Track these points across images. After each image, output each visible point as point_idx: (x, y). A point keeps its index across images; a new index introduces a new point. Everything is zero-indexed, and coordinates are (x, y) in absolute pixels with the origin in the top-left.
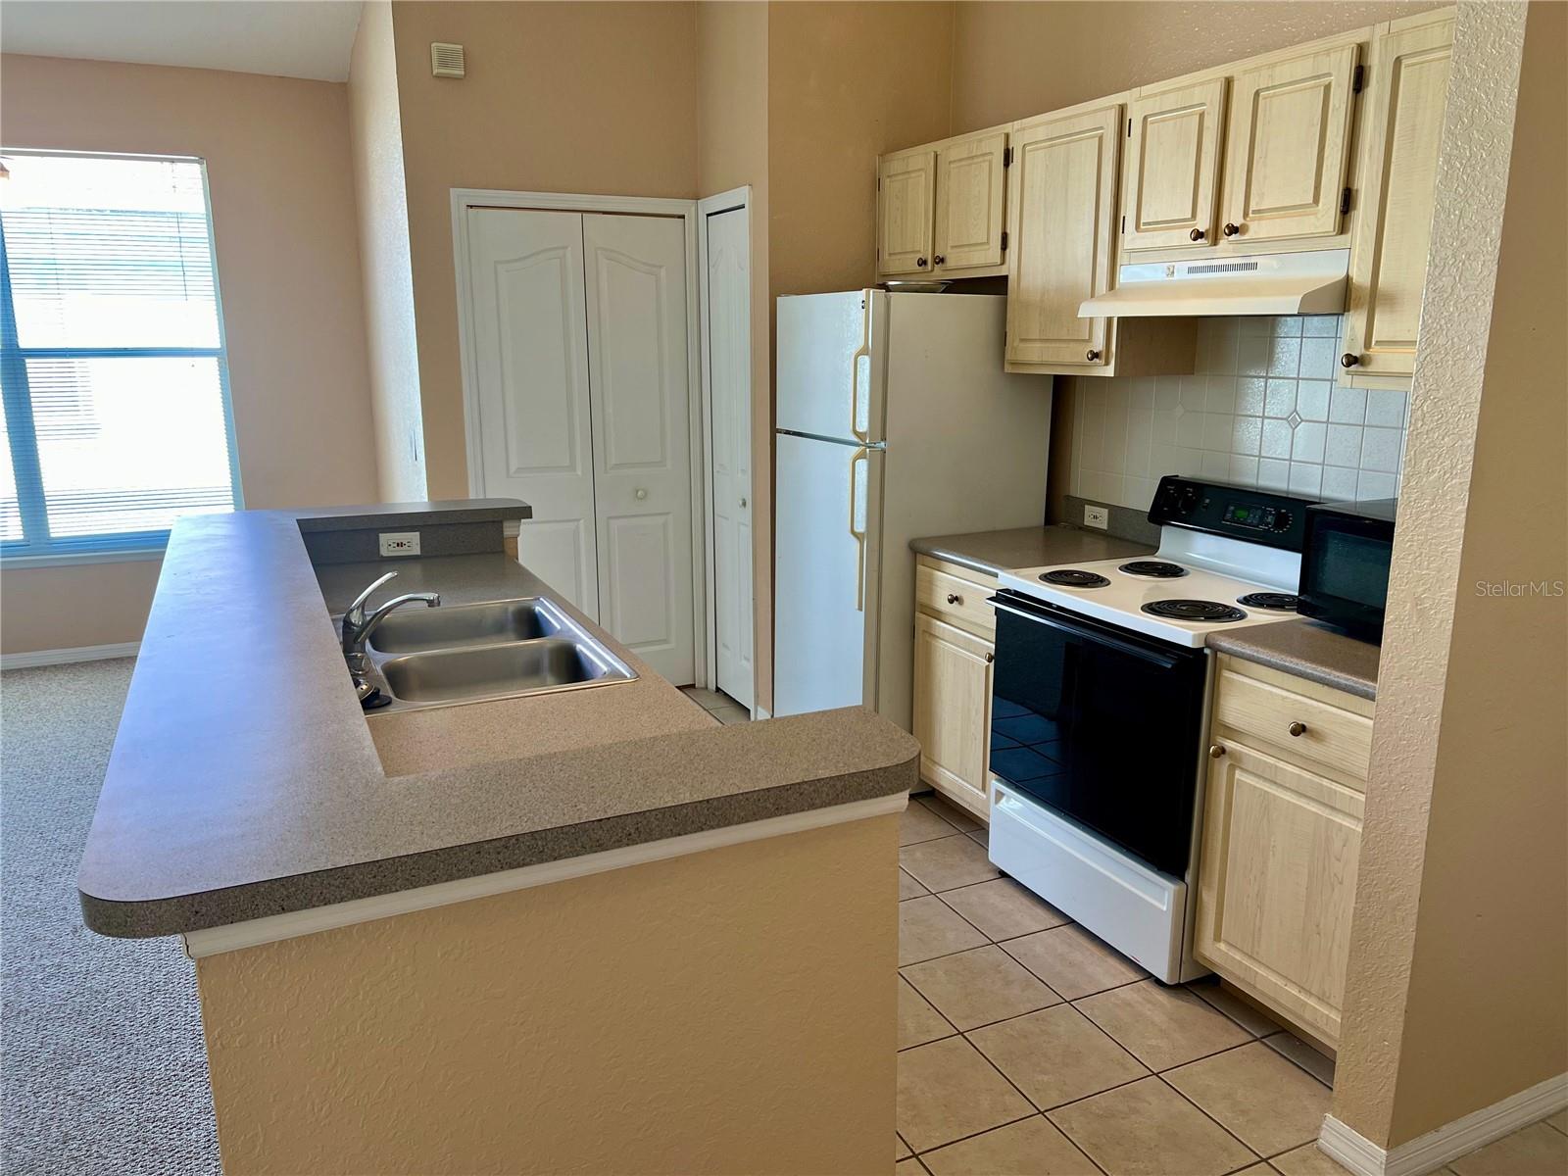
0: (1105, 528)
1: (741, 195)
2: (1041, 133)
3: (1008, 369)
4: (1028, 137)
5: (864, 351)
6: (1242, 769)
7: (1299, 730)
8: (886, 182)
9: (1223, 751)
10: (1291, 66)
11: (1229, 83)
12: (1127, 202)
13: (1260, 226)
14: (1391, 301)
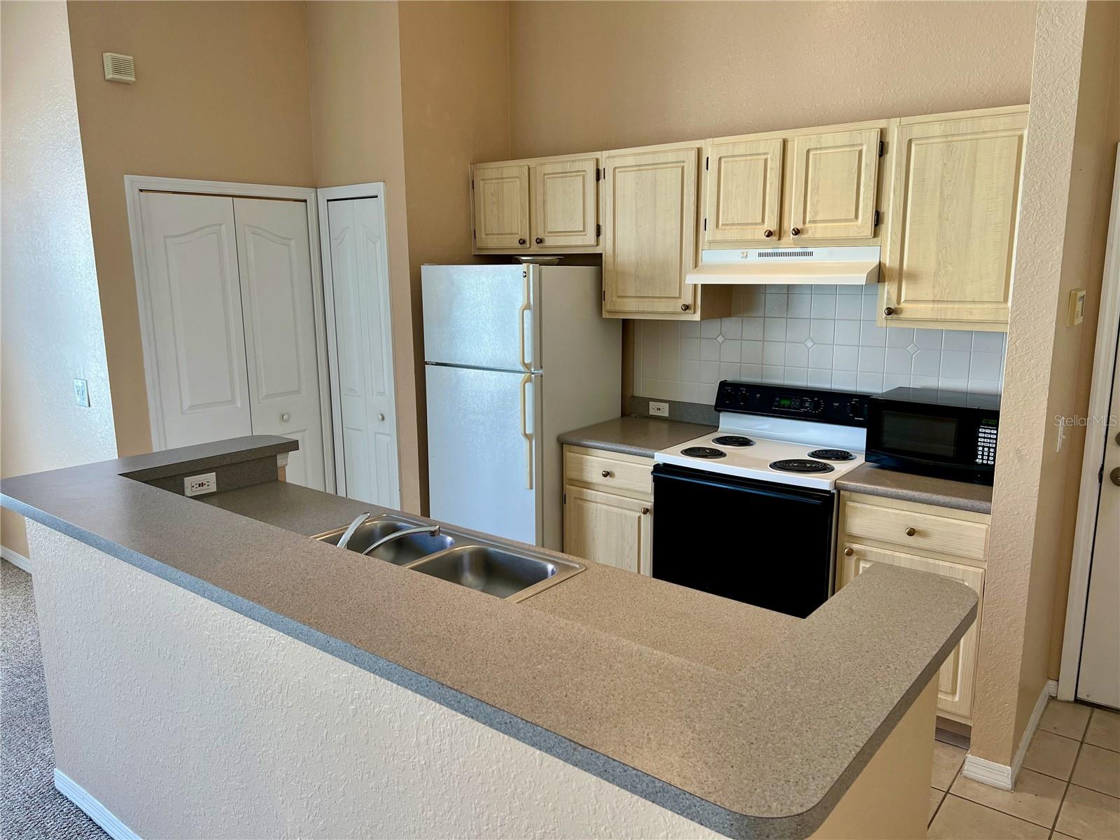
0: (667, 415)
1: (377, 188)
2: (630, 161)
3: (605, 315)
4: (618, 162)
6: (865, 560)
7: (911, 533)
8: (480, 185)
10: (832, 136)
11: (785, 142)
12: (708, 211)
13: (814, 231)
14: (913, 277)
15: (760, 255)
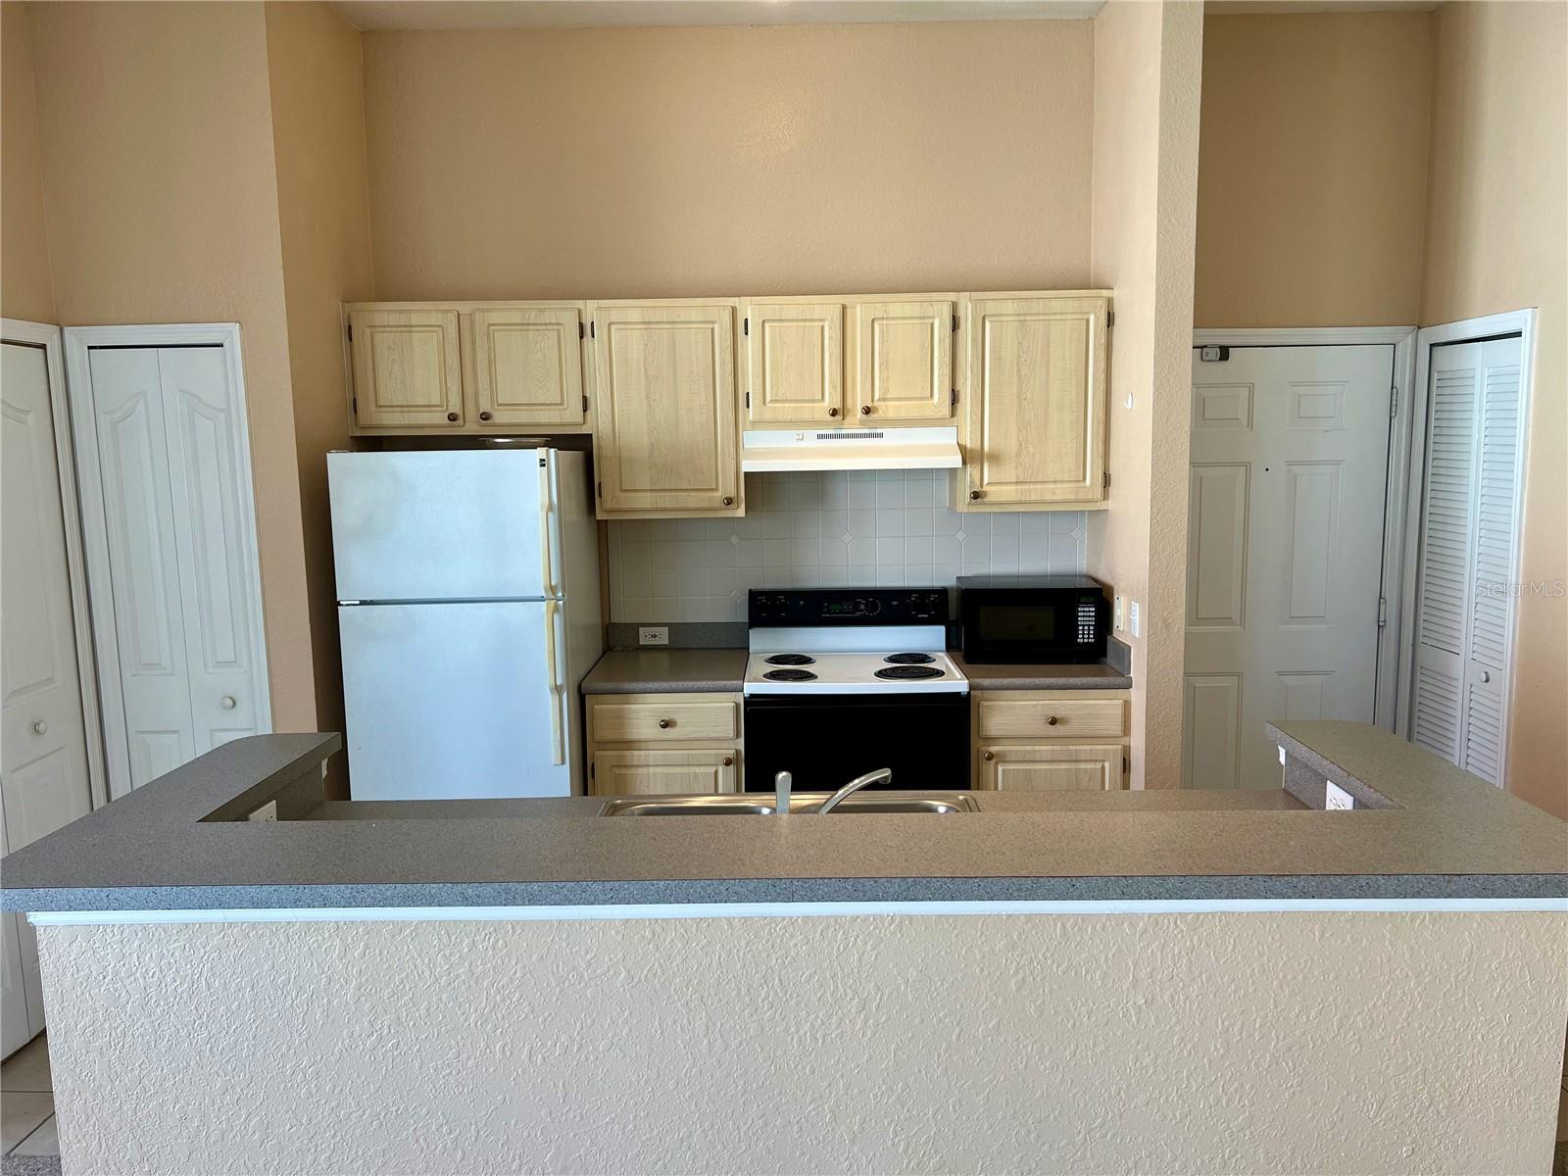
0: (667, 643)
2: (634, 315)
3: (600, 516)
4: (615, 316)
6: (1004, 762)
7: (1053, 722)
8: (362, 333)
9: (991, 757)
10: (902, 306)
11: (844, 307)
12: (750, 384)
13: (887, 409)
14: (995, 458)
15: (820, 437)
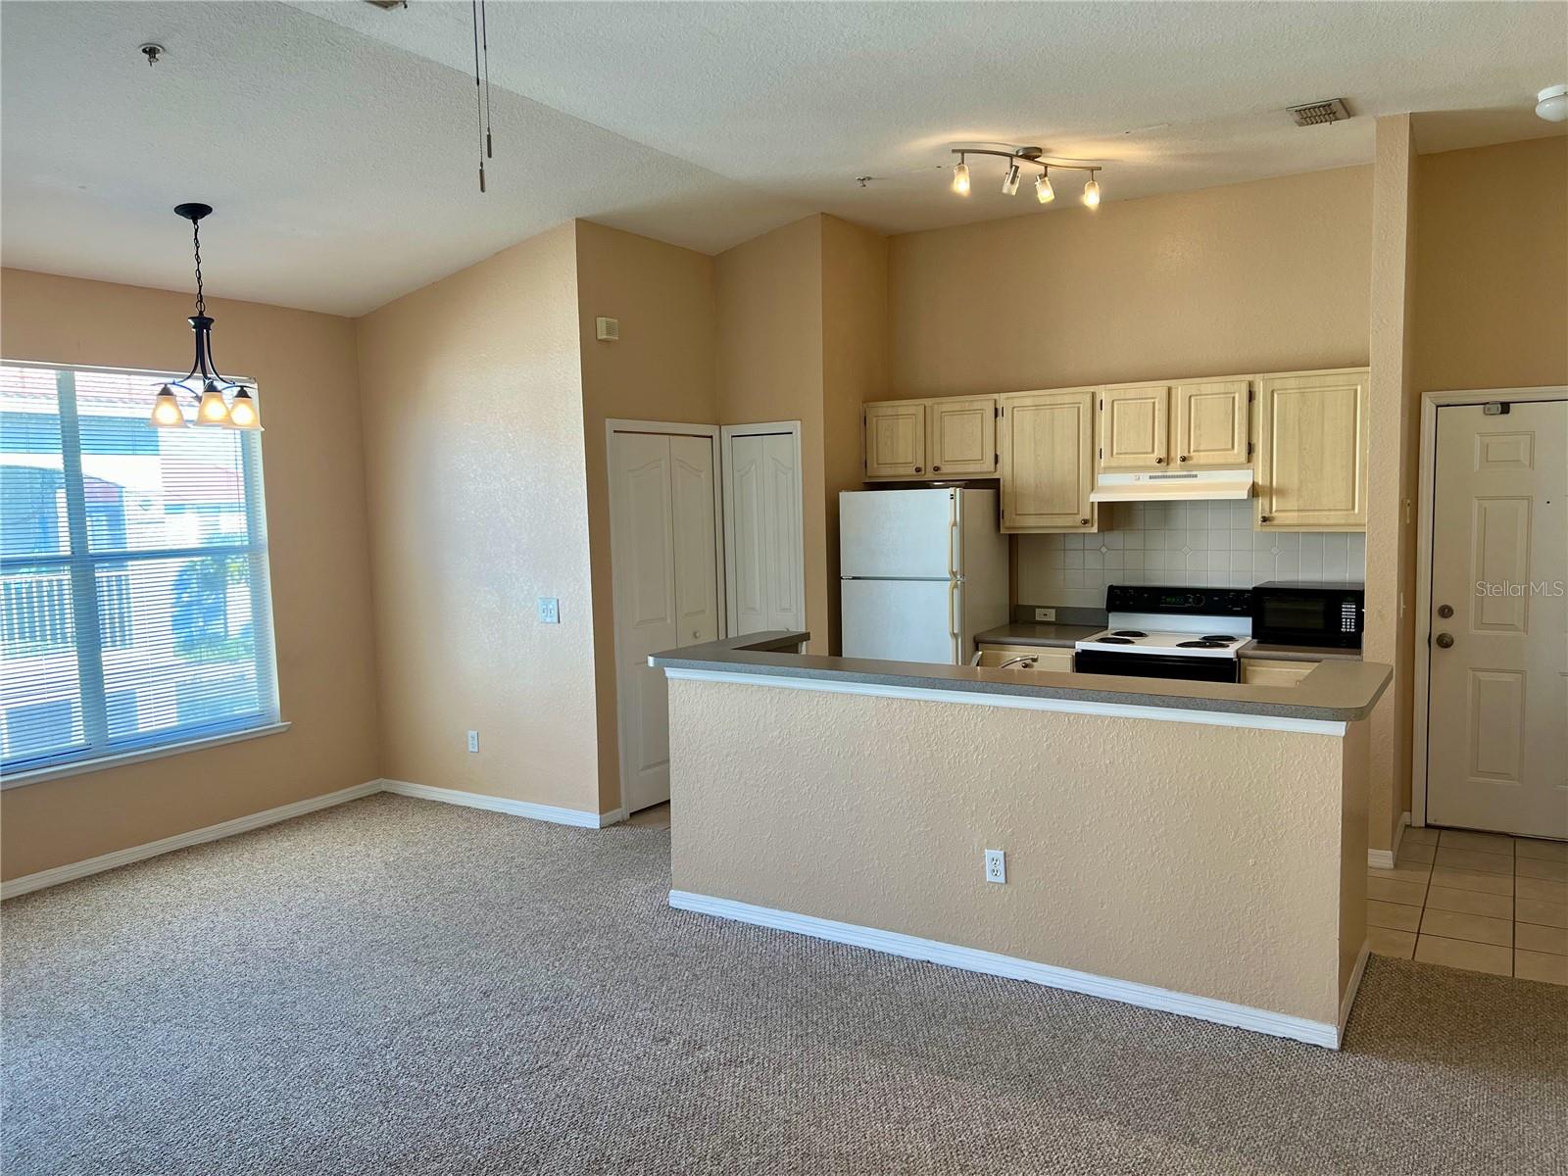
0: (1054, 620)
1: (796, 426)
2: (1028, 402)
3: (1004, 531)
4: (1016, 403)
5: (955, 524)
8: (872, 420)
10: (1211, 386)
11: (1170, 389)
12: (1103, 442)
13: (1199, 458)
14: (1281, 492)
15: (1151, 477)
